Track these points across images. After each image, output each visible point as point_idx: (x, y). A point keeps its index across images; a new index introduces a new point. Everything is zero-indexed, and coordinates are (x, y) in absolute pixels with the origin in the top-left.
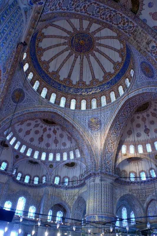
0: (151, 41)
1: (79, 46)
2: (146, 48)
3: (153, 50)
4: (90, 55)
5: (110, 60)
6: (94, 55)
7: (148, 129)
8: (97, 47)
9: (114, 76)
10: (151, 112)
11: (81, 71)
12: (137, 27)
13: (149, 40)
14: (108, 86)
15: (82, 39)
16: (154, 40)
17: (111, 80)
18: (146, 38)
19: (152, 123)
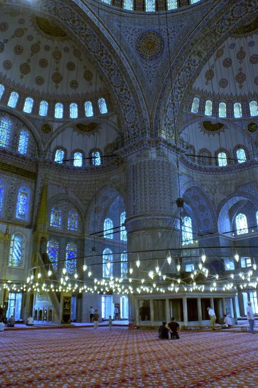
0: (201, 56)
2: (194, 52)
3: (192, 62)
7: (3, 49)
10: (39, 42)
12: (220, 36)
13: (202, 54)
16: (202, 60)
18: (205, 50)
19: (18, 50)
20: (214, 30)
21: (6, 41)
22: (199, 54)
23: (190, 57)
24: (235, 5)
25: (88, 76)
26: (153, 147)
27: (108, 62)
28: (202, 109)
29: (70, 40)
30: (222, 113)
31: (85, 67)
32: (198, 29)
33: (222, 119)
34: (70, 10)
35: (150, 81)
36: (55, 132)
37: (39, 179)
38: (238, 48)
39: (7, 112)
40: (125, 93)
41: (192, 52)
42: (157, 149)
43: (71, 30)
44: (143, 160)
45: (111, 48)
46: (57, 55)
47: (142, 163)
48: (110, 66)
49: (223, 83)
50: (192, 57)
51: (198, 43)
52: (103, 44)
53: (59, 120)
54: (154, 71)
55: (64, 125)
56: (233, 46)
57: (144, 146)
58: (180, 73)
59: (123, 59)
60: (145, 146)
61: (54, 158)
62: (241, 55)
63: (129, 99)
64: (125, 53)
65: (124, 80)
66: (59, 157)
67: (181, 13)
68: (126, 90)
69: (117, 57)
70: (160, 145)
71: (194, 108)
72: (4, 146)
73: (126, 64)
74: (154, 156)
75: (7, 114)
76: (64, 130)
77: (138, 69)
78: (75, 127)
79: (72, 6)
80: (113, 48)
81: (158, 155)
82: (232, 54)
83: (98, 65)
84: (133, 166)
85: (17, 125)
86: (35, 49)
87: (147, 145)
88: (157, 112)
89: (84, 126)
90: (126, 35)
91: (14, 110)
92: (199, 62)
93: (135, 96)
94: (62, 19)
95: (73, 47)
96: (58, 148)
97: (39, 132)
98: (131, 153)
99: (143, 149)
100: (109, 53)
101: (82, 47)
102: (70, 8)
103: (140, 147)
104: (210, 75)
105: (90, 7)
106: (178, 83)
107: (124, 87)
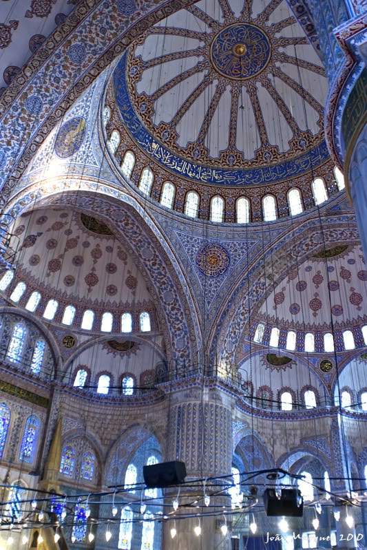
0: (271, 279)
1: (234, 38)
3: (261, 285)
4: (201, 59)
5: (180, 114)
6: (197, 69)
7: (34, 242)
8: (216, 82)
9: (146, 126)
10: (78, 237)
11: (171, 31)
12: (296, 260)
13: (273, 278)
14: (125, 115)
15: (247, 54)
16: (272, 284)
17: (137, 119)
18: (276, 273)
19: (51, 244)
20: (290, 254)
21: (40, 234)
22: (270, 277)
23: (259, 280)
24: (314, 233)
25: (131, 283)
26: (206, 386)
27: (160, 274)
28: (267, 337)
29: (116, 240)
30: (291, 344)
31: (129, 272)
32: (272, 250)
33: (290, 352)
34: (126, 213)
35: (209, 303)
36: (80, 346)
37: (53, 408)
38: (314, 273)
39: (24, 317)
40: (176, 314)
41: (262, 274)
42: (211, 390)
43: (122, 232)
44: (192, 403)
45: (166, 259)
46: (96, 254)
47: (192, 406)
48: (161, 279)
49: (294, 309)
50: (262, 280)
51: (270, 266)
52: (157, 253)
53: (85, 333)
54: (214, 291)
55: (92, 339)
56: (309, 268)
57: (195, 384)
58: (245, 298)
59: (179, 273)
60: (197, 385)
61: (73, 380)
62: (317, 279)
63: (181, 322)
64: (182, 266)
65: (178, 298)
66: (80, 380)
67: (252, 229)
68: (179, 310)
69: (172, 270)
70: (215, 385)
71: (258, 336)
72: (15, 361)
73: (183, 280)
74: (206, 398)
75: (22, 319)
76: (91, 345)
77: (196, 286)
78: (106, 344)
79: (129, 210)
80: (169, 260)
81: (212, 397)
82: (308, 278)
83: (147, 273)
84: (180, 407)
85: (33, 334)
86: (71, 244)
87: (199, 384)
88: (214, 342)
89: (119, 345)
90: (186, 246)
91: (32, 315)
92: (269, 285)
93: (189, 320)
94: (113, 219)
95: (119, 247)
96: (81, 367)
97: (59, 345)
98: (177, 390)
99: (194, 388)
100: (164, 265)
101: (131, 252)
102: (126, 210)
103: (191, 385)
104: (279, 299)
105: (148, 211)
106: (242, 308)
107: (177, 306)
